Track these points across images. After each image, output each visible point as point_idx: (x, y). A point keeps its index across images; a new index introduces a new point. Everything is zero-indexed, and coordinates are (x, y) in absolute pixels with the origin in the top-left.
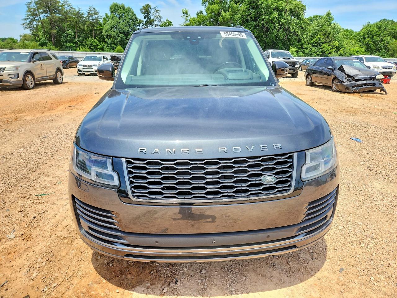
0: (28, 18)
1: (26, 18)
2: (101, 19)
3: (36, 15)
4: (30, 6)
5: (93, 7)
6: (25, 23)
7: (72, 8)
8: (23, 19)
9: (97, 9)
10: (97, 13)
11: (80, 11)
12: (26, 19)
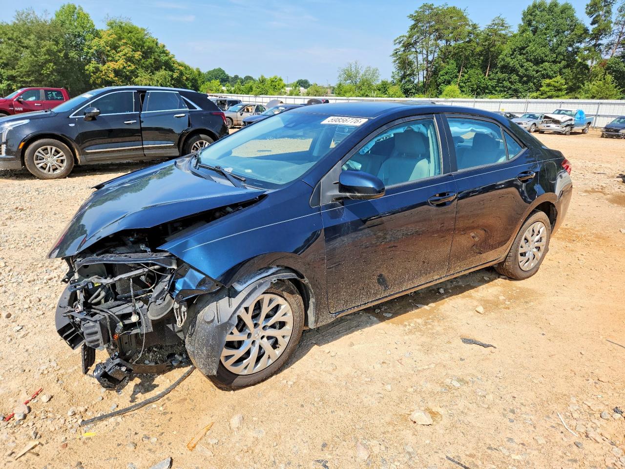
5: (500, 17)
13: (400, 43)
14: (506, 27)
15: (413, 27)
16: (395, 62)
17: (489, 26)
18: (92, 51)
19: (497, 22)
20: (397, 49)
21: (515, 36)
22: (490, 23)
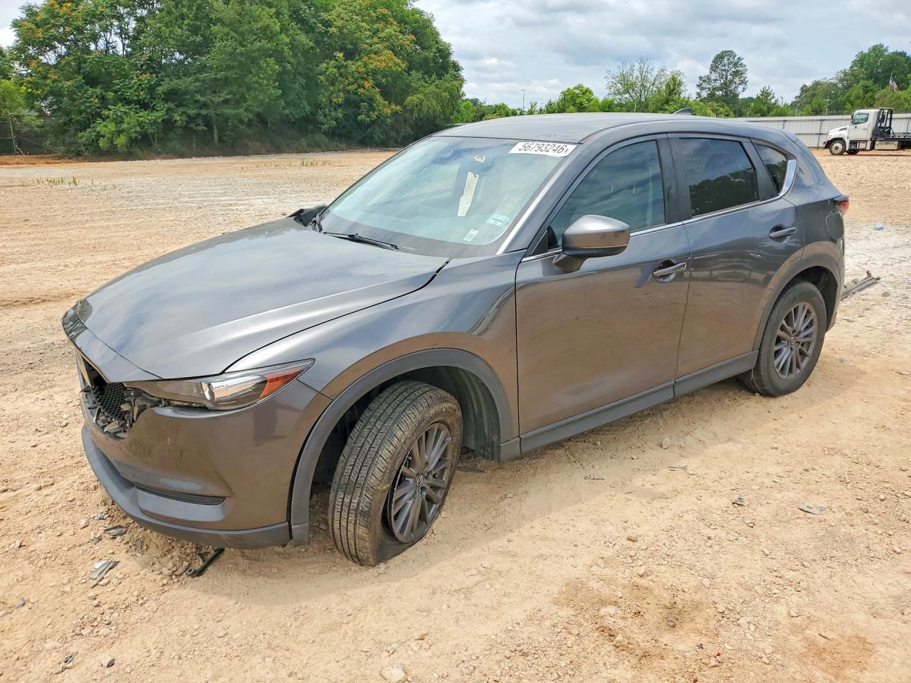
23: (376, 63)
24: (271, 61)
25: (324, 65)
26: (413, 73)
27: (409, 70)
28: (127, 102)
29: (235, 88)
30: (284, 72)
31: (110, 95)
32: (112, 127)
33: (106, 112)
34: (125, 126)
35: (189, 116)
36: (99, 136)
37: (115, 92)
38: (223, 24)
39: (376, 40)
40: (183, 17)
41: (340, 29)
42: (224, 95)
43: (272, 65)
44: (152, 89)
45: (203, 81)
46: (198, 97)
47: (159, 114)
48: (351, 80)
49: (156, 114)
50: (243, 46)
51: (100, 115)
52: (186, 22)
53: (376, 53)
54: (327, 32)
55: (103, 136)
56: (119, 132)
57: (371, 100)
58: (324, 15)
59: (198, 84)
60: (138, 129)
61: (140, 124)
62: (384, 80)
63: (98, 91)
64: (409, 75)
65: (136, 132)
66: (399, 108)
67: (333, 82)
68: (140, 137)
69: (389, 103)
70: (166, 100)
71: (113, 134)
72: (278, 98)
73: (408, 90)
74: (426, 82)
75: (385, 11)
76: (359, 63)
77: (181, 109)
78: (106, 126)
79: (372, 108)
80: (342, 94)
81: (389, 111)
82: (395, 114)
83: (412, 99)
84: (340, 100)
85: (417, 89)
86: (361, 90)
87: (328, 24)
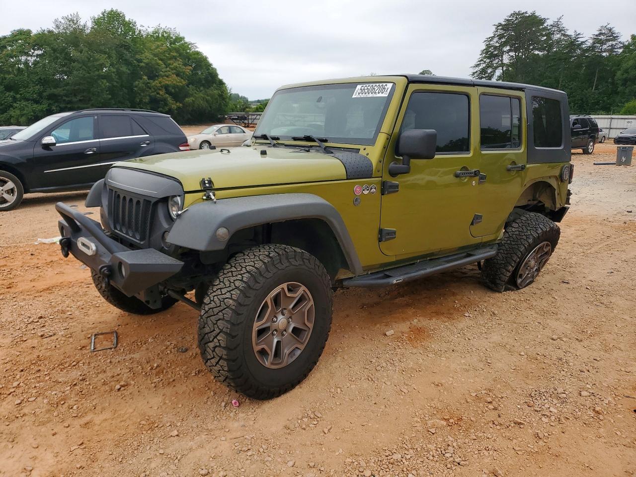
0: (481, 62)
1: (479, 63)
2: (620, 48)
3: (496, 56)
4: (491, 43)
5: (608, 27)
6: (475, 73)
7: (564, 35)
8: (473, 65)
9: (616, 30)
10: (615, 38)
11: (579, 38)
12: (477, 65)
13: (486, 53)
14: (614, 37)
15: (501, 36)
16: (474, 73)
17: (597, 35)
18: (142, 64)
19: (603, 32)
20: (481, 60)
21: (626, 47)
22: (597, 33)
23: (166, 81)
24: (105, 81)
25: (137, 82)
26: (190, 86)
27: (188, 86)
28: (27, 100)
29: (85, 94)
30: (114, 86)
31: (18, 96)
32: (18, 112)
33: (15, 105)
34: (25, 112)
35: (60, 107)
36: (11, 117)
37: (21, 94)
38: (79, 62)
39: (168, 69)
40: (57, 58)
41: (147, 64)
42: (79, 98)
43: (105, 84)
44: (40, 94)
45: (68, 90)
46: (65, 98)
47: (44, 106)
48: (153, 90)
49: (42, 106)
50: (89, 73)
51: (12, 106)
52: (59, 60)
53: (167, 77)
54: (139, 65)
55: (13, 117)
56: (22, 115)
57: (165, 100)
58: (138, 57)
59: (65, 91)
60: (32, 114)
61: (34, 111)
62: (173, 90)
63: (12, 94)
64: (188, 87)
65: (31, 115)
66: (181, 105)
67: (143, 91)
68: (33, 118)
69: (176, 102)
70: (48, 99)
71: (19, 116)
72: (110, 99)
73: (187, 96)
74: (198, 91)
75: (175, 54)
76: (156, 81)
77: (56, 104)
78: (14, 112)
79: (166, 104)
80: (148, 97)
81: (175, 107)
82: (179, 108)
83: (189, 100)
84: (147, 100)
85: (192, 95)
86: (158, 96)
87: (140, 61)
